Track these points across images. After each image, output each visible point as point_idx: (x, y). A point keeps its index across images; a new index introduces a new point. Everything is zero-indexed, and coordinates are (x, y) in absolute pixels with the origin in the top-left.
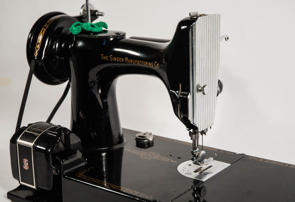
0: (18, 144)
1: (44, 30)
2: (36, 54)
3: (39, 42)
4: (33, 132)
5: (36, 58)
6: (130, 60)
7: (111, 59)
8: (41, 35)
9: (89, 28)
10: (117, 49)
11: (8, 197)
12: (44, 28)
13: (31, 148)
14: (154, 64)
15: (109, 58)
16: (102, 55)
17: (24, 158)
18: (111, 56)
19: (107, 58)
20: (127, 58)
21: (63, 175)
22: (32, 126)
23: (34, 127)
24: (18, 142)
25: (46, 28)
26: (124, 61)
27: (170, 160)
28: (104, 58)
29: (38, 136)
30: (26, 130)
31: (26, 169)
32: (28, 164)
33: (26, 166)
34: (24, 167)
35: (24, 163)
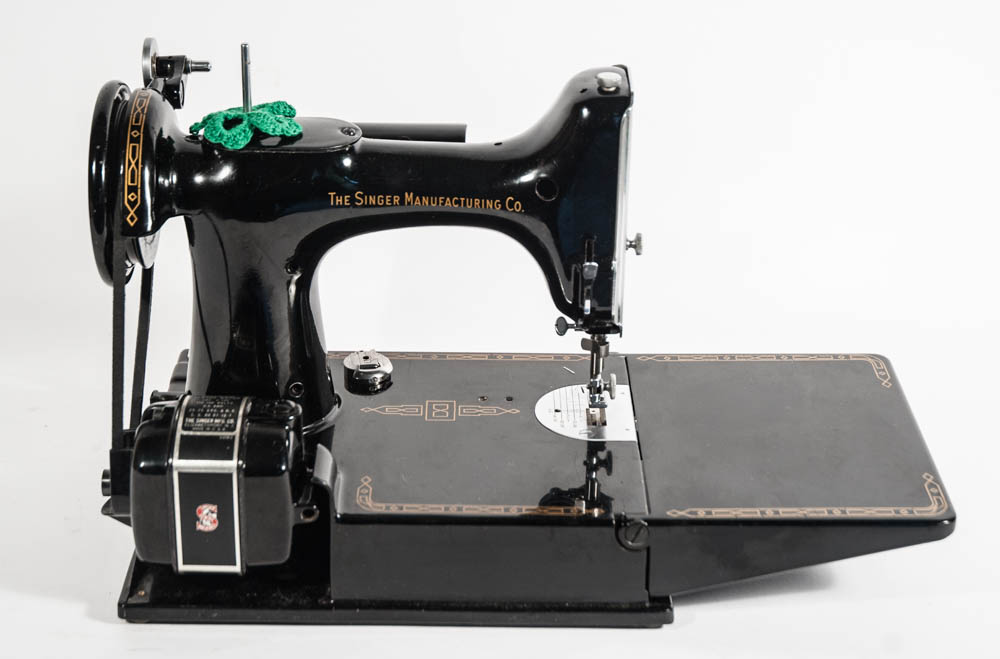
0: (179, 473)
2: (133, 220)
3: (135, 184)
6: (421, 199)
7: (359, 201)
8: (132, 161)
12: (131, 141)
13: (229, 475)
14: (503, 203)
15: (352, 200)
16: (332, 194)
18: (359, 195)
19: (346, 200)
20: (412, 194)
21: (336, 517)
22: (187, 415)
23: (196, 417)
24: (177, 468)
25: (139, 143)
26: (402, 202)
27: (498, 411)
28: (339, 201)
29: (234, 437)
30: (180, 432)
31: (206, 529)
32: (215, 516)
33: (208, 523)
34: (200, 527)
35: (200, 516)
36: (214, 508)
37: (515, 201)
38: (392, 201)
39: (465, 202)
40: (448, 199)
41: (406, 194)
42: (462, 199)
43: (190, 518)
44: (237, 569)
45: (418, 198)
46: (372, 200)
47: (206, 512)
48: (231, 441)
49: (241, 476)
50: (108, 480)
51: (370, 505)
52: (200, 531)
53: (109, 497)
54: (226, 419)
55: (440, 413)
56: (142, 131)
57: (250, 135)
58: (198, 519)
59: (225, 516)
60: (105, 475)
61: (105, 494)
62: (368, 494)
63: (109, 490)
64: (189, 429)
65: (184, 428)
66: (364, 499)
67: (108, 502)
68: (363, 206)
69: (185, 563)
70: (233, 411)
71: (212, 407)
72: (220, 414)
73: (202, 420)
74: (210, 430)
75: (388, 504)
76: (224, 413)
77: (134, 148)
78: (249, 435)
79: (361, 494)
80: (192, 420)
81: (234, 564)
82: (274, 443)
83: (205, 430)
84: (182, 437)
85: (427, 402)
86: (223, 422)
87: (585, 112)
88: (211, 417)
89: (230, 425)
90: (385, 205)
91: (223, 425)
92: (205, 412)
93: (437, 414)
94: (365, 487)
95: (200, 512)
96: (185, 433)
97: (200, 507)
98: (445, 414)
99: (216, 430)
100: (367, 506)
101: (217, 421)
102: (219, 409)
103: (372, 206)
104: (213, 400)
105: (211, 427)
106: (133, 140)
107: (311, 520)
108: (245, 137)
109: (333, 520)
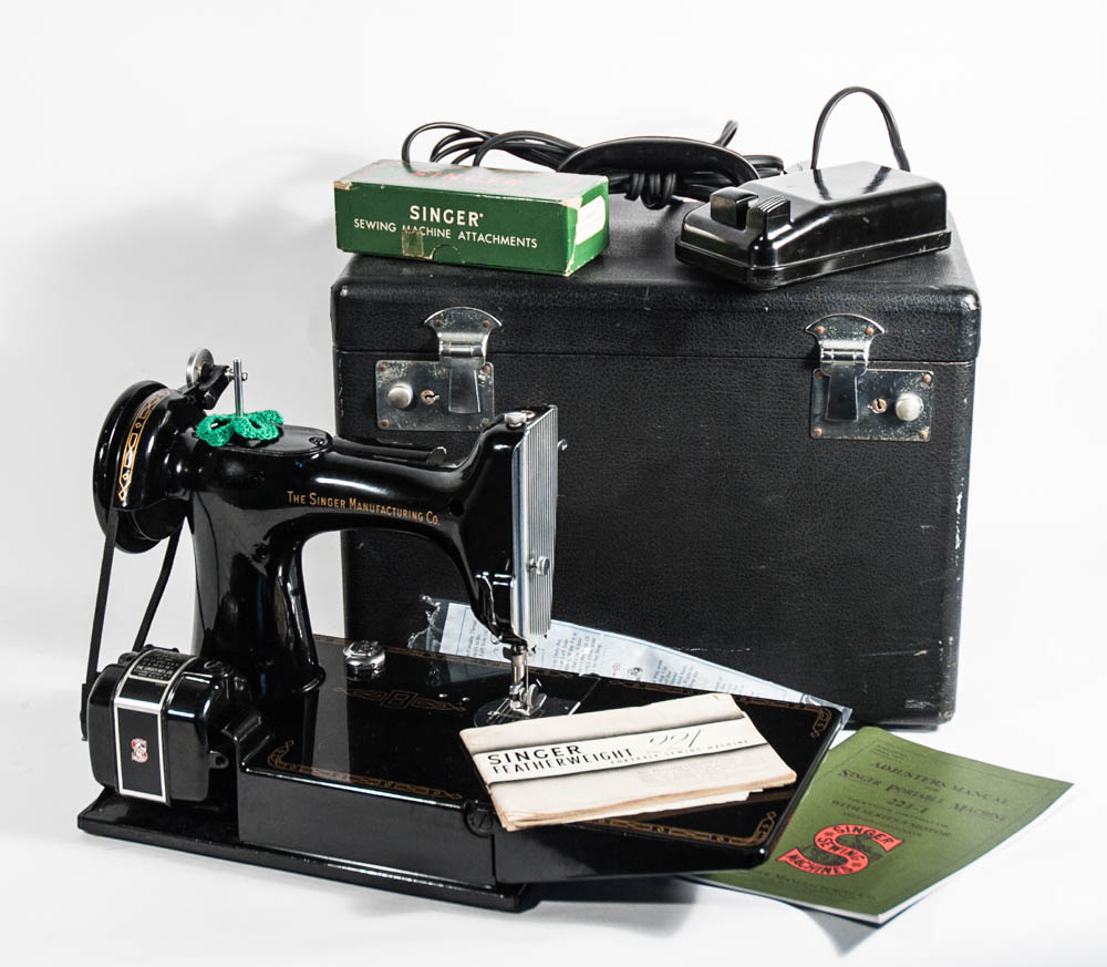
0: (119, 709)
1: (134, 437)
2: (122, 495)
3: (128, 466)
4: (147, 676)
5: (125, 504)
6: (362, 505)
7: (313, 501)
8: (131, 449)
9: (252, 433)
10: (321, 480)
11: (81, 826)
12: (134, 431)
13: (156, 716)
15: (307, 500)
16: (290, 492)
17: (135, 738)
18: (312, 496)
19: (302, 500)
20: (355, 500)
21: (241, 766)
22: (140, 663)
23: (145, 666)
24: (117, 705)
26: (347, 505)
27: (448, 706)
28: (296, 499)
29: (167, 684)
30: (129, 675)
31: (139, 761)
32: (145, 750)
33: (140, 755)
34: (134, 758)
35: (134, 748)
36: (144, 742)
37: (433, 515)
38: (339, 504)
39: (396, 511)
40: (383, 507)
41: (350, 499)
42: (394, 509)
43: (127, 751)
44: (162, 799)
45: (360, 504)
46: (323, 501)
47: (138, 745)
48: (163, 688)
49: (163, 718)
51: (276, 762)
54: (167, 670)
55: (397, 701)
57: (229, 436)
58: (133, 751)
59: (152, 751)
62: (282, 754)
64: (137, 674)
65: (133, 673)
66: (275, 757)
68: (316, 505)
69: (124, 788)
70: (176, 664)
72: (165, 666)
73: (149, 669)
74: (152, 677)
75: (290, 764)
76: (168, 665)
79: (276, 753)
80: (141, 668)
81: (160, 794)
84: (128, 679)
86: (164, 672)
88: (157, 667)
89: (169, 675)
90: (327, 506)
91: (163, 675)
92: (154, 663)
93: (394, 702)
94: (284, 748)
95: (134, 744)
96: (132, 677)
97: (134, 741)
99: (156, 678)
100: (273, 763)
101: (160, 671)
102: (166, 662)
103: (323, 506)
107: (223, 766)
108: (224, 437)
109: (238, 770)
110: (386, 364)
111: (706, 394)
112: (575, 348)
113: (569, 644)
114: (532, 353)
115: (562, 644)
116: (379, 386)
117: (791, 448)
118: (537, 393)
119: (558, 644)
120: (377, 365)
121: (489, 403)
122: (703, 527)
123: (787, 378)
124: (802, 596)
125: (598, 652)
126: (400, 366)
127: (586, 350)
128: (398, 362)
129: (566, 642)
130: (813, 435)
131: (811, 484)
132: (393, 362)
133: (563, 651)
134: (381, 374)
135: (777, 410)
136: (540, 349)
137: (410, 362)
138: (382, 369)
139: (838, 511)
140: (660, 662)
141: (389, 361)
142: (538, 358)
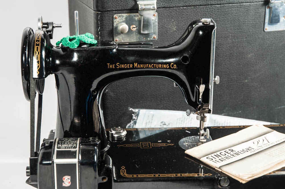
0: (57, 164)
7: (118, 67)
8: (37, 52)
13: (76, 164)
14: (169, 65)
15: (116, 66)
16: (108, 64)
18: (118, 64)
19: (113, 66)
20: (137, 63)
21: (114, 179)
23: (62, 144)
24: (55, 163)
25: (39, 46)
26: (133, 67)
27: (166, 145)
28: (111, 66)
29: (76, 150)
30: (56, 149)
31: (66, 186)
32: (70, 180)
33: (67, 183)
34: (64, 185)
35: (64, 181)
36: (69, 177)
37: (174, 65)
38: (130, 66)
39: (156, 66)
40: (150, 65)
41: (135, 63)
42: (155, 65)
43: (60, 181)
45: (139, 65)
46: (123, 66)
47: (66, 179)
48: (75, 152)
49: (79, 165)
50: (29, 171)
51: (126, 175)
52: (64, 187)
53: (29, 177)
54: (73, 144)
55: (146, 146)
56: (40, 42)
57: (79, 43)
58: (63, 182)
59: (73, 180)
60: (27, 169)
61: (27, 176)
62: (125, 172)
63: (29, 174)
64: (60, 148)
65: (58, 148)
66: (123, 174)
67: (29, 178)
68: (120, 69)
70: (75, 142)
71: (67, 140)
72: (71, 143)
73: (64, 145)
74: (67, 148)
75: (133, 175)
76: (72, 142)
77: (37, 48)
78: (82, 150)
79: (122, 172)
80: (60, 145)
82: (91, 152)
83: (65, 148)
84: (57, 151)
85: (140, 143)
86: (72, 145)
87: (201, 33)
88: (67, 144)
89: (75, 146)
90: (127, 68)
91: (72, 146)
92: (65, 142)
93: (144, 146)
94: (123, 170)
95: (64, 179)
96: (58, 150)
97: (64, 177)
98: (147, 146)
99: (70, 148)
100: (125, 176)
101: (69, 145)
102: (70, 141)
103: (123, 69)
104: (67, 139)
105: (68, 147)
106: (37, 45)
107: (105, 181)
108: (77, 44)
109: (113, 181)
110: (118, 16)
111: (230, 18)
112: (187, 4)
113: (181, 119)
114: (172, 7)
115: (179, 120)
116: (115, 25)
117: (257, 36)
118: (173, 23)
119: (177, 120)
120: (114, 17)
121: (156, 29)
122: (228, 68)
123: (257, 10)
124: (258, 90)
125: (191, 120)
126: (123, 16)
127: (190, 4)
128: (122, 15)
129: (180, 119)
130: (265, 30)
131: (263, 48)
132: (120, 15)
133: (179, 122)
134: (116, 20)
135: (254, 22)
136: (174, 6)
137: (127, 14)
138: (116, 18)
139: (271, 57)
140: (215, 121)
141: (119, 15)
142: (173, 9)
